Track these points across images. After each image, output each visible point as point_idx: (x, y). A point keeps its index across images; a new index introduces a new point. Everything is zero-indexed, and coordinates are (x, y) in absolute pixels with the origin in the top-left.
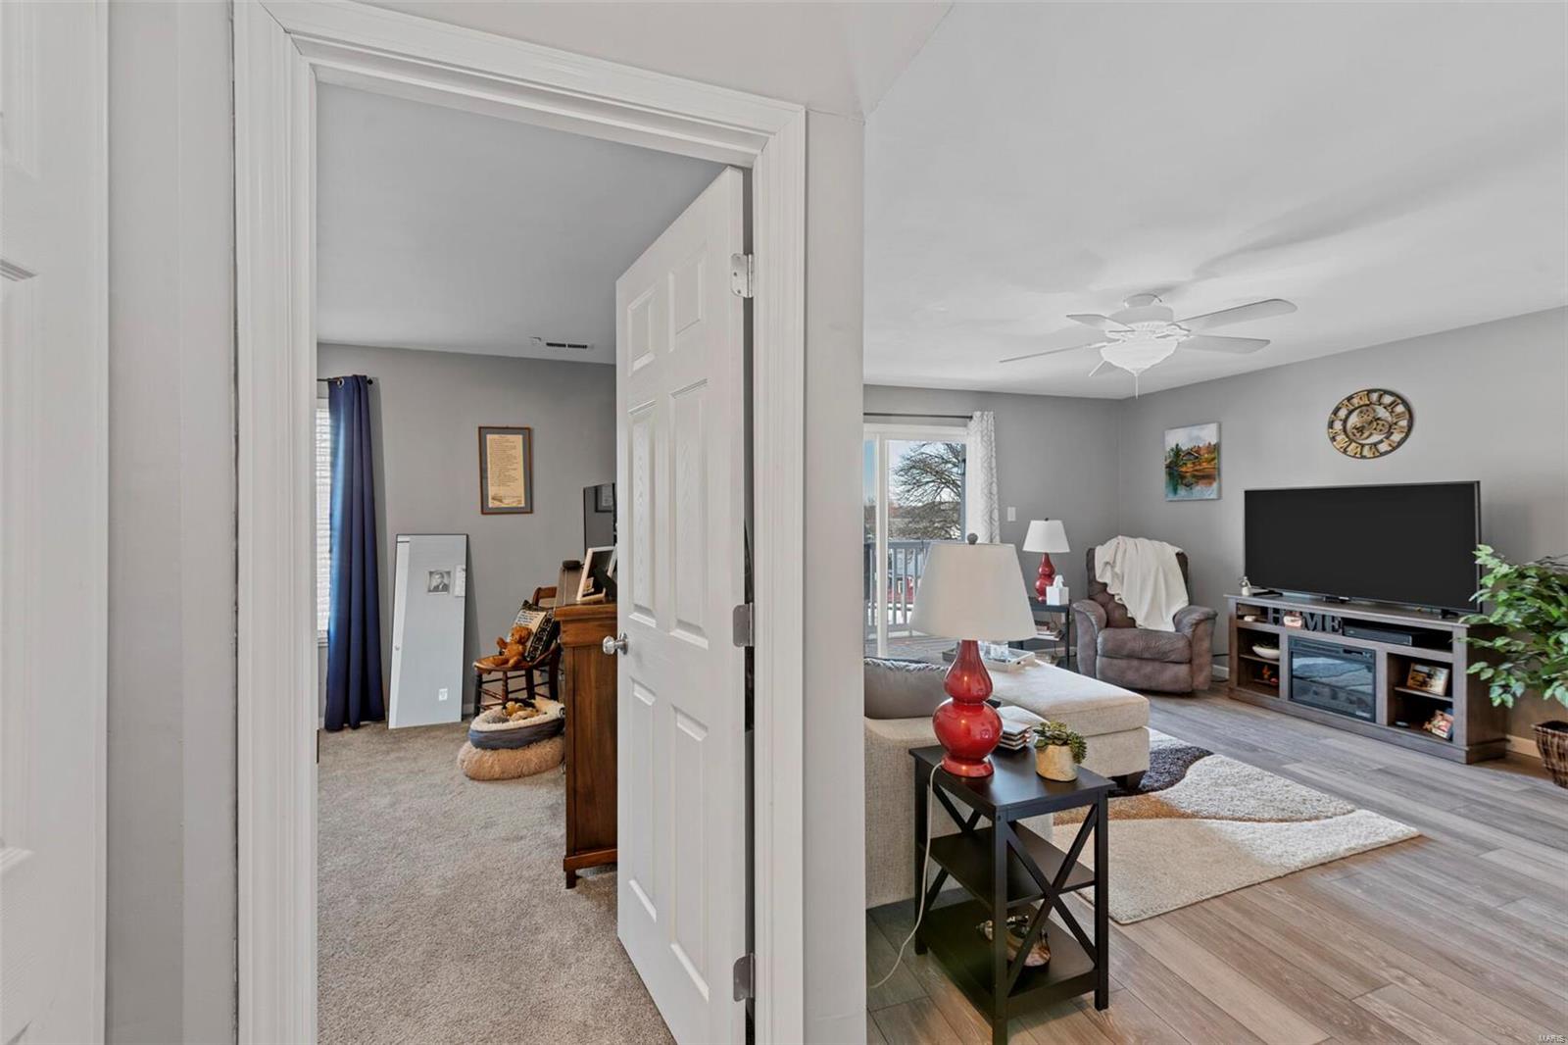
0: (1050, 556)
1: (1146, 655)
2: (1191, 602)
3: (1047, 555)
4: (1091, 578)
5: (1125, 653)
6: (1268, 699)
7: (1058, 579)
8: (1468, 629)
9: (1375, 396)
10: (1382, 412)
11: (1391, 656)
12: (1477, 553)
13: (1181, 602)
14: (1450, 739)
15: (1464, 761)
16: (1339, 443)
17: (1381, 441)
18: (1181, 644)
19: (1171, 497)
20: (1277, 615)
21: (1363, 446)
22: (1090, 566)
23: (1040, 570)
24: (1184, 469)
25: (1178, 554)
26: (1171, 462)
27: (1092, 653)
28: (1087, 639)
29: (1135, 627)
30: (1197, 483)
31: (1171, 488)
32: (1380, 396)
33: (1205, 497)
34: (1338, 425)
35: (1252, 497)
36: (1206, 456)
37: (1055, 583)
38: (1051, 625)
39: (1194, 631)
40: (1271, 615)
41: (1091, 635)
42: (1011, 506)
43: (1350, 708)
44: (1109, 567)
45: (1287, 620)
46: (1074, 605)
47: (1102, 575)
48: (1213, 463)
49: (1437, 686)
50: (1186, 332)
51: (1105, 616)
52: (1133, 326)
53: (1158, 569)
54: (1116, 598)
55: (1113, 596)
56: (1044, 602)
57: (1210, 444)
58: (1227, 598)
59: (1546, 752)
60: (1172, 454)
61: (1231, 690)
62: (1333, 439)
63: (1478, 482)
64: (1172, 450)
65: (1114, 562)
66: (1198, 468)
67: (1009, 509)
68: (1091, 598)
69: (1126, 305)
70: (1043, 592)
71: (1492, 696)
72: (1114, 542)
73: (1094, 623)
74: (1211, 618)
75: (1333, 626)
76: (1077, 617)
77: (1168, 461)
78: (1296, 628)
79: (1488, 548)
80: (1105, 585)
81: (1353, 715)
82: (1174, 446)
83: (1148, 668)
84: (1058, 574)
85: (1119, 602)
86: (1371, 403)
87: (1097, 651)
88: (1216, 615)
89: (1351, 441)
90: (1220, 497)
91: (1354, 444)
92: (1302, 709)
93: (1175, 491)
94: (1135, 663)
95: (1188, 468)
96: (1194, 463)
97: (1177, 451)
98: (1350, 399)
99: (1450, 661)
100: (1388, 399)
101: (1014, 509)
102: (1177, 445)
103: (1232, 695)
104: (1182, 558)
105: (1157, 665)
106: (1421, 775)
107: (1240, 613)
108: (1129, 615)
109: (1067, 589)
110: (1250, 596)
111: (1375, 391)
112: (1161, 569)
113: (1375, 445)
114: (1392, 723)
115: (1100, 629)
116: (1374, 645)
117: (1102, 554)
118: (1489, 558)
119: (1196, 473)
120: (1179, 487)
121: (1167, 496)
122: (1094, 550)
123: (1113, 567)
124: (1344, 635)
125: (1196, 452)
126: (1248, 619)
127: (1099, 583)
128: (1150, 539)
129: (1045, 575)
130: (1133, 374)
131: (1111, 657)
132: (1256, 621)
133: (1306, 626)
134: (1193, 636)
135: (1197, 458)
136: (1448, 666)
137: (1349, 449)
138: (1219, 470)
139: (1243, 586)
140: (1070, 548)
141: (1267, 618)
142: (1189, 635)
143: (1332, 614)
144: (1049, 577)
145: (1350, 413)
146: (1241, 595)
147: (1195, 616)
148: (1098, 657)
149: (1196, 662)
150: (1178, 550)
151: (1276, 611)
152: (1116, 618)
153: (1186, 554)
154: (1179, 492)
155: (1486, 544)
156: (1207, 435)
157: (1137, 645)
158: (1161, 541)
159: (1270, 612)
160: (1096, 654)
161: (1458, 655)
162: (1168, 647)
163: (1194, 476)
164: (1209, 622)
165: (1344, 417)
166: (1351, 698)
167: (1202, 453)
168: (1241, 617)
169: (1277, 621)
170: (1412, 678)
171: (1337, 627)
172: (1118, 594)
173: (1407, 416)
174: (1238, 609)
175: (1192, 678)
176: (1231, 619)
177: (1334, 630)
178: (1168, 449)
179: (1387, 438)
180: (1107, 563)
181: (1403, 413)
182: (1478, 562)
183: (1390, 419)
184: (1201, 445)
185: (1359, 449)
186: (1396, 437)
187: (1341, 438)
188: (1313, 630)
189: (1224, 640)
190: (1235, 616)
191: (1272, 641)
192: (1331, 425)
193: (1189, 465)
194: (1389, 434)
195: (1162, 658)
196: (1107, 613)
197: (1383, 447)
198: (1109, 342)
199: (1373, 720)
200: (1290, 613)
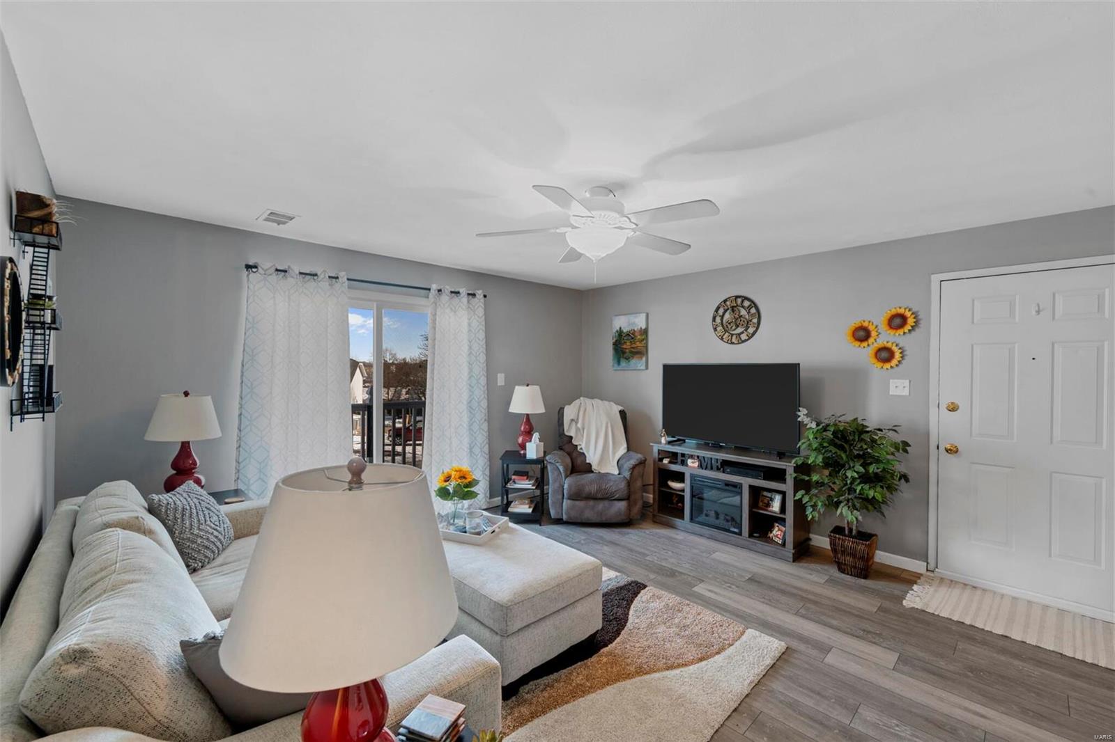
0: (530, 417)
1: (599, 496)
2: (629, 449)
3: (528, 415)
4: (561, 431)
5: (584, 495)
6: (678, 522)
7: (536, 436)
8: (794, 467)
9: (739, 300)
10: (743, 312)
11: (751, 487)
12: (799, 414)
13: (623, 449)
14: (784, 544)
15: (791, 560)
16: (718, 333)
17: (743, 333)
18: (623, 485)
19: (616, 367)
20: (684, 458)
21: (732, 335)
22: (560, 422)
23: (522, 428)
24: (624, 346)
25: (620, 412)
26: (616, 341)
27: (560, 497)
28: (557, 485)
29: (593, 472)
30: (633, 357)
31: (616, 361)
32: (743, 301)
33: (638, 368)
34: (718, 320)
35: (667, 368)
36: (639, 337)
37: (533, 440)
38: (530, 474)
39: (631, 474)
40: (680, 458)
41: (560, 482)
42: (501, 373)
43: (727, 525)
44: (574, 423)
45: (690, 462)
46: (547, 458)
47: (570, 431)
48: (643, 343)
49: (776, 506)
50: (634, 226)
51: (570, 465)
52: (594, 213)
53: (607, 424)
54: (579, 448)
55: (577, 446)
56: (525, 455)
57: (641, 328)
58: (652, 446)
59: (834, 550)
60: (617, 334)
61: (654, 516)
62: (715, 329)
63: (799, 364)
64: (617, 331)
65: (578, 419)
66: (633, 346)
67: (499, 375)
68: (561, 448)
69: (588, 195)
70: (523, 447)
71: (807, 513)
72: (577, 401)
73: (562, 471)
74: (642, 463)
75: (717, 466)
76: (549, 468)
77: (615, 339)
78: (694, 467)
79: (805, 410)
80: (571, 438)
81: (729, 531)
82: (618, 329)
83: (601, 506)
84: (537, 432)
85: (581, 451)
86: (737, 306)
87: (563, 495)
88: (645, 460)
89: (726, 331)
90: (647, 368)
91: (727, 334)
92: (697, 528)
93: (619, 363)
94: (591, 503)
95: (627, 346)
96: (631, 342)
97: (620, 333)
98: (725, 301)
99: (784, 490)
100: (747, 303)
101: (503, 375)
102: (620, 328)
103: (655, 520)
104: (622, 413)
105: (606, 503)
106: (773, 580)
107: (660, 457)
108: (588, 461)
109: (542, 443)
110: (666, 444)
111: (739, 297)
112: (609, 425)
113: (739, 335)
114: (751, 536)
115: (566, 477)
116: (741, 479)
117: (569, 412)
118: (805, 417)
119: (632, 350)
120: (622, 359)
121: (613, 366)
122: (563, 408)
123: (577, 423)
124: (724, 472)
125: (632, 334)
126: (666, 461)
127: (567, 436)
128: (602, 400)
129: (526, 432)
130: (592, 261)
131: (573, 500)
132: (670, 462)
133: (701, 466)
134: (631, 477)
135: (633, 338)
136: (783, 493)
137: (724, 337)
138: (646, 347)
139: (662, 436)
140: (546, 409)
141: (677, 459)
142: (628, 477)
143: (716, 457)
144: (529, 433)
145: (725, 311)
146: (660, 443)
147: (633, 462)
148: (564, 500)
149: (632, 497)
150: (620, 408)
151: (683, 455)
152: (578, 466)
153: (626, 411)
154: (621, 363)
155: (804, 408)
156: (639, 322)
157: (592, 489)
158: (609, 401)
159: (679, 456)
160: (563, 498)
161: (788, 486)
162: (614, 489)
163: (631, 352)
164: (641, 466)
165: (721, 314)
166: (727, 517)
167: (636, 334)
168: (661, 460)
169: (683, 463)
170: (762, 501)
171: (719, 467)
172: (580, 445)
173: (757, 316)
174: (659, 454)
175: (630, 510)
176: (654, 461)
177: (718, 469)
178: (614, 331)
179: (746, 330)
180: (572, 420)
181: (755, 313)
182: (799, 419)
183: (747, 317)
184: (636, 329)
185: (730, 337)
186: (751, 330)
187: (720, 328)
188: (705, 469)
189: (650, 478)
190: (657, 460)
191: (680, 477)
192: (714, 319)
193: (628, 344)
194: (747, 328)
195: (608, 497)
196: (571, 459)
197: (744, 337)
198: (573, 228)
199: (740, 534)
200: (691, 457)
